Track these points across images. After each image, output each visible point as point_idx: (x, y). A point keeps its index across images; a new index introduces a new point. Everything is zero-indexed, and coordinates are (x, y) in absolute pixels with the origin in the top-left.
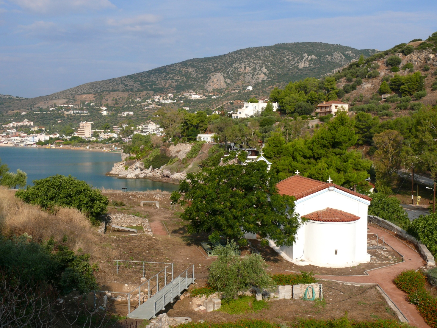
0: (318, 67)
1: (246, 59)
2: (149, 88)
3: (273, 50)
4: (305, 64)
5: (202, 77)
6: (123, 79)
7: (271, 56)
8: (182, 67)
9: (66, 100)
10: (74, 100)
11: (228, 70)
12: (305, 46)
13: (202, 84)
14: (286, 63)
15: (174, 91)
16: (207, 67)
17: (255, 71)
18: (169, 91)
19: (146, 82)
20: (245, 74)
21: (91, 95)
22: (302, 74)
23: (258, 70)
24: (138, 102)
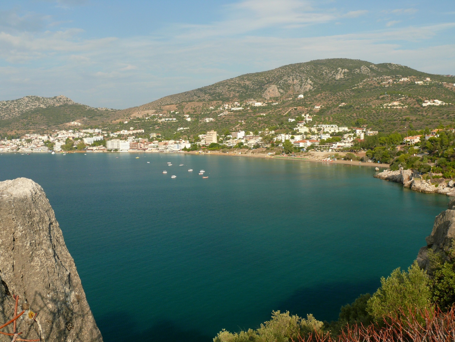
0: (351, 78)
1: (293, 73)
2: (217, 98)
3: (312, 65)
4: (341, 76)
5: (258, 88)
6: (195, 92)
7: (312, 70)
8: (240, 81)
9: (155, 110)
10: (161, 110)
11: (279, 82)
12: (335, 62)
13: (259, 94)
14: (325, 75)
15: (238, 100)
16: (261, 80)
17: (302, 83)
18: (233, 100)
19: (214, 93)
20: (294, 85)
21: (173, 105)
22: (340, 84)
23: (305, 81)
24: (212, 110)
